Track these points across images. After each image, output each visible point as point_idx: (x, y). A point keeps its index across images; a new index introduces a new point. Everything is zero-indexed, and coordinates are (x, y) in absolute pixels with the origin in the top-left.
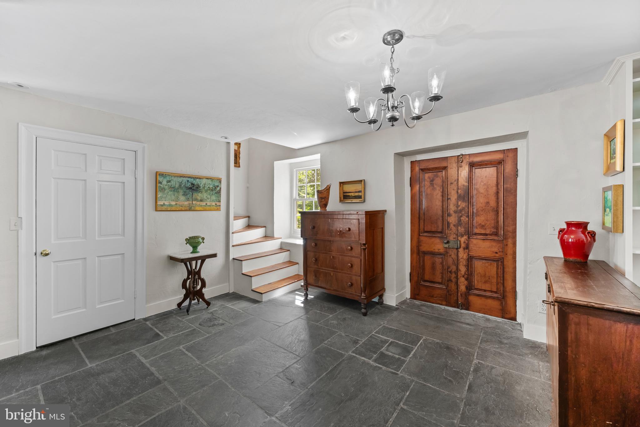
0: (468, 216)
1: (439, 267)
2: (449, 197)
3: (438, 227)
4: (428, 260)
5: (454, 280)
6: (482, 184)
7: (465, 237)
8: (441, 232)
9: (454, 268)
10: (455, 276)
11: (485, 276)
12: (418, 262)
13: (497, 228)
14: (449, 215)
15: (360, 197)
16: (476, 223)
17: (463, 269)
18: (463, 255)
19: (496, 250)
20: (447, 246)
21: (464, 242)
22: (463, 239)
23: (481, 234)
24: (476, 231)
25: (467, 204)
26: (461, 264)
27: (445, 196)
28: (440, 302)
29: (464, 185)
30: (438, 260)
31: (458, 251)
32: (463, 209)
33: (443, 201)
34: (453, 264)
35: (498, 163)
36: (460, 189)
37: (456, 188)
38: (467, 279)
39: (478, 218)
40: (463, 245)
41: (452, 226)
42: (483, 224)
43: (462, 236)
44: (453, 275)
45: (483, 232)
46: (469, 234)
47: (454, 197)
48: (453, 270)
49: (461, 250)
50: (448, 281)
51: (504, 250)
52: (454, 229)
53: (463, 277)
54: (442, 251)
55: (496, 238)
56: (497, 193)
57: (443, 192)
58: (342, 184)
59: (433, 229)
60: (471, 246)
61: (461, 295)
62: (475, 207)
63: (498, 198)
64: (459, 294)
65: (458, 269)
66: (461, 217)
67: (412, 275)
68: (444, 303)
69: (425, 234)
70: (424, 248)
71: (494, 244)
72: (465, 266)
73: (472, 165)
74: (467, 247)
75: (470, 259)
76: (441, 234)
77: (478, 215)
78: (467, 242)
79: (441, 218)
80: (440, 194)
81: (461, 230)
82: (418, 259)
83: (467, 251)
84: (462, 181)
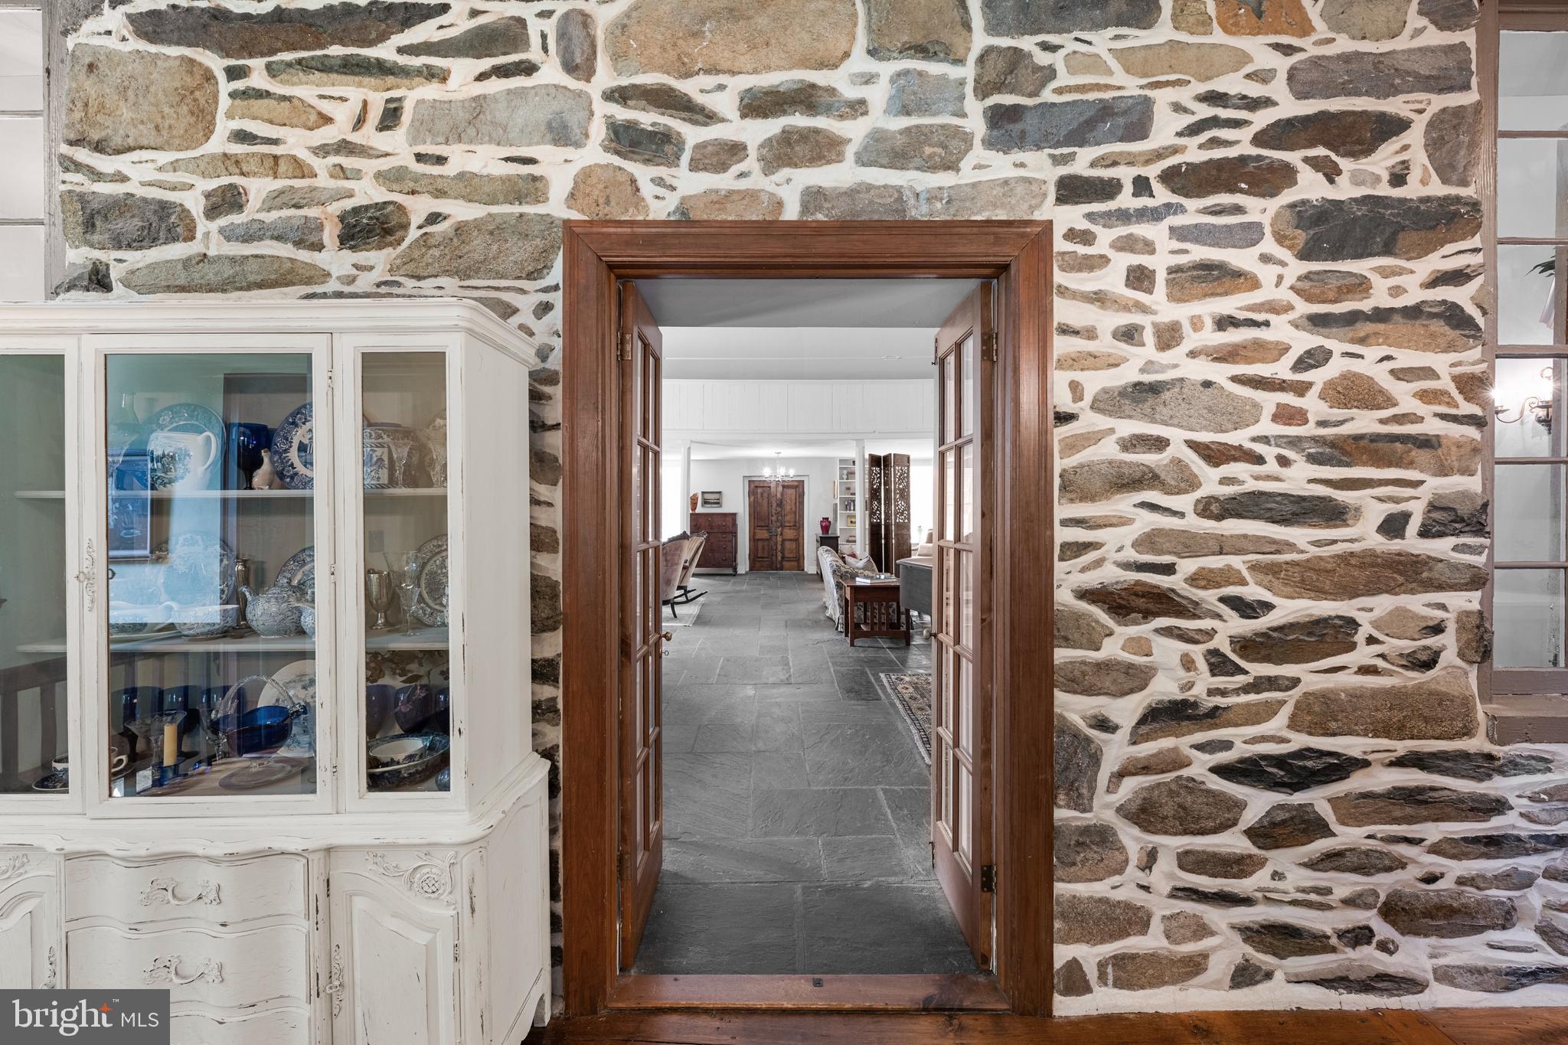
0: (781, 516)
1: (765, 548)
2: (771, 505)
3: (765, 523)
4: (760, 544)
5: (775, 554)
6: (790, 498)
9: (774, 547)
11: (791, 549)
12: (754, 546)
13: (795, 522)
14: (772, 515)
15: (718, 503)
16: (785, 520)
17: (779, 547)
18: (779, 539)
19: (795, 534)
20: (770, 534)
22: (779, 530)
23: (788, 526)
25: (781, 509)
26: (778, 544)
27: (769, 503)
28: (765, 569)
30: (766, 543)
32: (779, 511)
33: (768, 506)
34: (774, 544)
35: (796, 487)
36: (777, 501)
37: (775, 500)
38: (781, 553)
39: (786, 517)
40: (779, 533)
42: (788, 520)
43: (779, 528)
44: (774, 551)
45: (788, 524)
46: (783, 526)
47: (774, 505)
48: (774, 549)
49: (778, 536)
50: (771, 555)
51: (798, 534)
52: (774, 523)
53: (780, 551)
54: (768, 537)
55: (795, 528)
56: (796, 503)
57: (768, 501)
58: (703, 493)
59: (762, 525)
60: (783, 533)
62: (785, 511)
63: (796, 506)
64: (778, 562)
65: (777, 547)
66: (778, 516)
68: (769, 569)
69: (758, 528)
70: (757, 537)
71: (794, 531)
72: (780, 545)
73: (784, 487)
75: (784, 540)
76: (767, 527)
77: (786, 515)
78: (781, 531)
79: (767, 517)
80: (766, 502)
81: (778, 524)
82: (754, 544)
83: (781, 536)
84: (779, 495)
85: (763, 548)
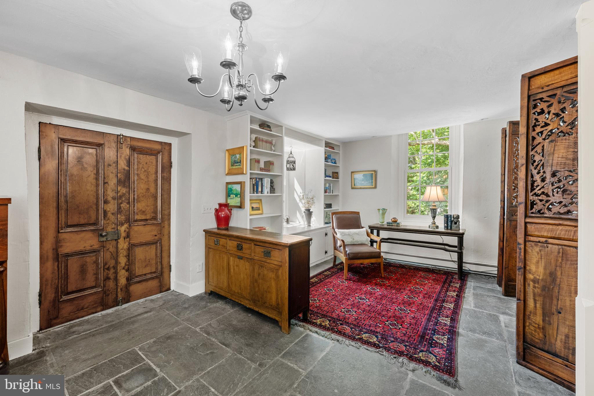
0: (129, 203)
1: (91, 269)
2: (106, 181)
3: (90, 217)
4: (74, 265)
5: (112, 276)
6: (143, 170)
7: (126, 225)
8: (94, 224)
9: (112, 263)
10: (114, 271)
11: (145, 261)
12: (56, 272)
13: (155, 212)
14: (106, 202)
16: (137, 209)
17: (123, 260)
18: (123, 245)
19: (155, 233)
20: (104, 239)
21: (125, 231)
22: (123, 229)
23: (142, 220)
24: (137, 217)
25: (127, 190)
26: (121, 255)
27: (100, 179)
28: (94, 311)
29: (124, 169)
30: (90, 259)
31: (118, 242)
32: (124, 195)
33: (97, 185)
34: (111, 258)
35: (156, 152)
36: (120, 173)
37: (114, 171)
38: (127, 270)
39: (139, 204)
40: (123, 234)
41: (109, 215)
42: (144, 210)
43: (122, 224)
44: (112, 271)
45: (144, 217)
46: (129, 221)
47: (113, 182)
48: (111, 266)
49: (121, 241)
50: (105, 280)
51: (161, 233)
52: (112, 218)
53: (124, 269)
54: (96, 247)
55: (155, 222)
56: (156, 180)
57: (97, 173)
59: (82, 221)
60: (132, 233)
61: (121, 290)
62: (136, 192)
63: (157, 185)
64: (119, 290)
65: (117, 262)
66: (121, 203)
67: (43, 295)
68: (99, 309)
69: (69, 230)
70: (67, 248)
71: (154, 228)
72: (126, 256)
73: (133, 149)
74: (128, 236)
75: (132, 247)
77: (139, 202)
78: (127, 230)
79: (94, 207)
80: (93, 176)
81: (122, 218)
82: (56, 268)
83: (128, 239)
84: (122, 164)
85: (83, 270)
